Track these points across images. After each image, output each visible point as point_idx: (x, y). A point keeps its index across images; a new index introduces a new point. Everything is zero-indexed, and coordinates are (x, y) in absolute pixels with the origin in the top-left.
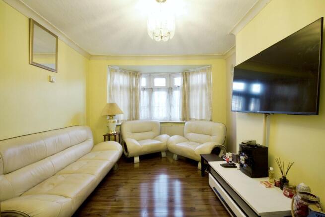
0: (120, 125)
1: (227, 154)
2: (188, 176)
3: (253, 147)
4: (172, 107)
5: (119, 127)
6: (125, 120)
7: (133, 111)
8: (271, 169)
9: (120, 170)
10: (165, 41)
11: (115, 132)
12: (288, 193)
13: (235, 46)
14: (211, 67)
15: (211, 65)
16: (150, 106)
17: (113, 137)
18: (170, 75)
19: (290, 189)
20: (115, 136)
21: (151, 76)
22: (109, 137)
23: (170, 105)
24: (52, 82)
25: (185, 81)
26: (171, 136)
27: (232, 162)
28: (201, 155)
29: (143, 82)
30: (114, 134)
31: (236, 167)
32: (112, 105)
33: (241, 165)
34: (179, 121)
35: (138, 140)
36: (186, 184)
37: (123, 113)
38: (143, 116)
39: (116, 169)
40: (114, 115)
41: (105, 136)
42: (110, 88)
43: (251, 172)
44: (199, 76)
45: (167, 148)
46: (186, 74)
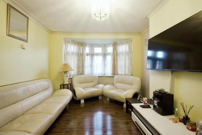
0: (71, 78)
1: (144, 98)
2: (117, 113)
3: (163, 94)
4: (106, 67)
5: (71, 79)
6: (75, 75)
7: (80, 69)
8: (176, 109)
9: (71, 109)
10: (102, 20)
11: (68, 83)
12: (190, 128)
13: (149, 26)
14: (132, 40)
15: (132, 39)
16: (92, 66)
17: (67, 86)
18: (105, 46)
19: (191, 125)
20: (68, 85)
21: (92, 46)
22: (64, 86)
23: (105, 65)
24: (24, 49)
25: (115, 49)
26: (105, 85)
27: (148, 104)
28: (125, 99)
29: (87, 50)
30: (67, 84)
31: (150, 107)
32: (66, 65)
33: (154, 107)
34: (110, 75)
35: (83, 88)
36: (116, 118)
37: (73, 70)
38: (87, 72)
39: (68, 108)
40: (67, 72)
41: (61, 85)
42: (65, 54)
43: (162, 112)
44: (124, 46)
45: (103, 94)
46: (115, 45)
